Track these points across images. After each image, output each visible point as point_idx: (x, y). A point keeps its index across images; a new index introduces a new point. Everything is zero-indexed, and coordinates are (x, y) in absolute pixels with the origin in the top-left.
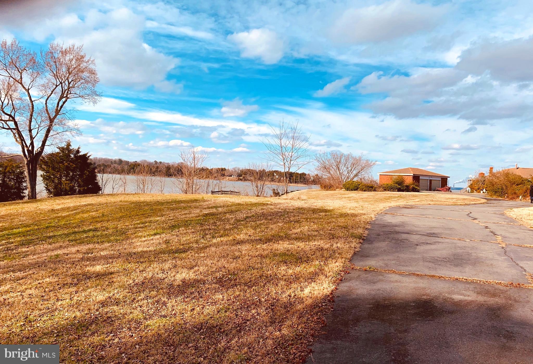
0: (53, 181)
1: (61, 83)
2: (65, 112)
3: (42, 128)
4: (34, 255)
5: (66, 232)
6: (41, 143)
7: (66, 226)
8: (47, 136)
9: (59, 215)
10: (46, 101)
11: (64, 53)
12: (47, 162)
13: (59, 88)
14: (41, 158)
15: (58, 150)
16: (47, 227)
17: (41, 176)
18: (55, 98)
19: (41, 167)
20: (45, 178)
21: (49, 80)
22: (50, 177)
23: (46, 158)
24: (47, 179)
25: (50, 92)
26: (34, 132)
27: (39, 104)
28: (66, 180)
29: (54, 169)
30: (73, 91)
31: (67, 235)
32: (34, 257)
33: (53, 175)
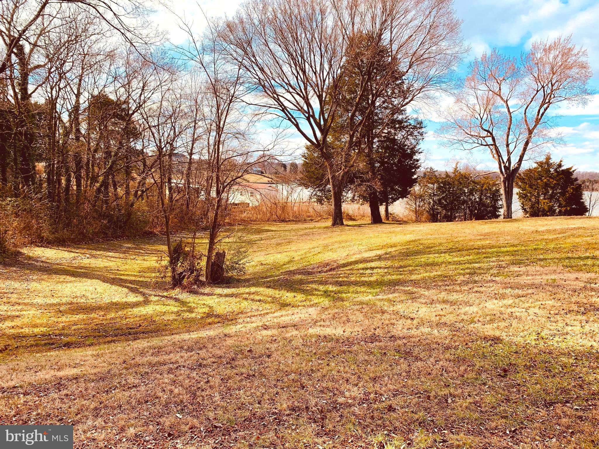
0: (530, 200)
1: (543, 87)
2: (546, 120)
3: (520, 141)
6: (518, 158)
8: (525, 150)
10: (525, 111)
12: (524, 179)
17: (517, 194)
19: (517, 184)
20: (522, 196)
22: (526, 196)
23: (522, 175)
24: (524, 198)
25: (530, 100)
26: (511, 147)
28: (545, 199)
29: (531, 186)
30: (557, 93)
33: (530, 193)
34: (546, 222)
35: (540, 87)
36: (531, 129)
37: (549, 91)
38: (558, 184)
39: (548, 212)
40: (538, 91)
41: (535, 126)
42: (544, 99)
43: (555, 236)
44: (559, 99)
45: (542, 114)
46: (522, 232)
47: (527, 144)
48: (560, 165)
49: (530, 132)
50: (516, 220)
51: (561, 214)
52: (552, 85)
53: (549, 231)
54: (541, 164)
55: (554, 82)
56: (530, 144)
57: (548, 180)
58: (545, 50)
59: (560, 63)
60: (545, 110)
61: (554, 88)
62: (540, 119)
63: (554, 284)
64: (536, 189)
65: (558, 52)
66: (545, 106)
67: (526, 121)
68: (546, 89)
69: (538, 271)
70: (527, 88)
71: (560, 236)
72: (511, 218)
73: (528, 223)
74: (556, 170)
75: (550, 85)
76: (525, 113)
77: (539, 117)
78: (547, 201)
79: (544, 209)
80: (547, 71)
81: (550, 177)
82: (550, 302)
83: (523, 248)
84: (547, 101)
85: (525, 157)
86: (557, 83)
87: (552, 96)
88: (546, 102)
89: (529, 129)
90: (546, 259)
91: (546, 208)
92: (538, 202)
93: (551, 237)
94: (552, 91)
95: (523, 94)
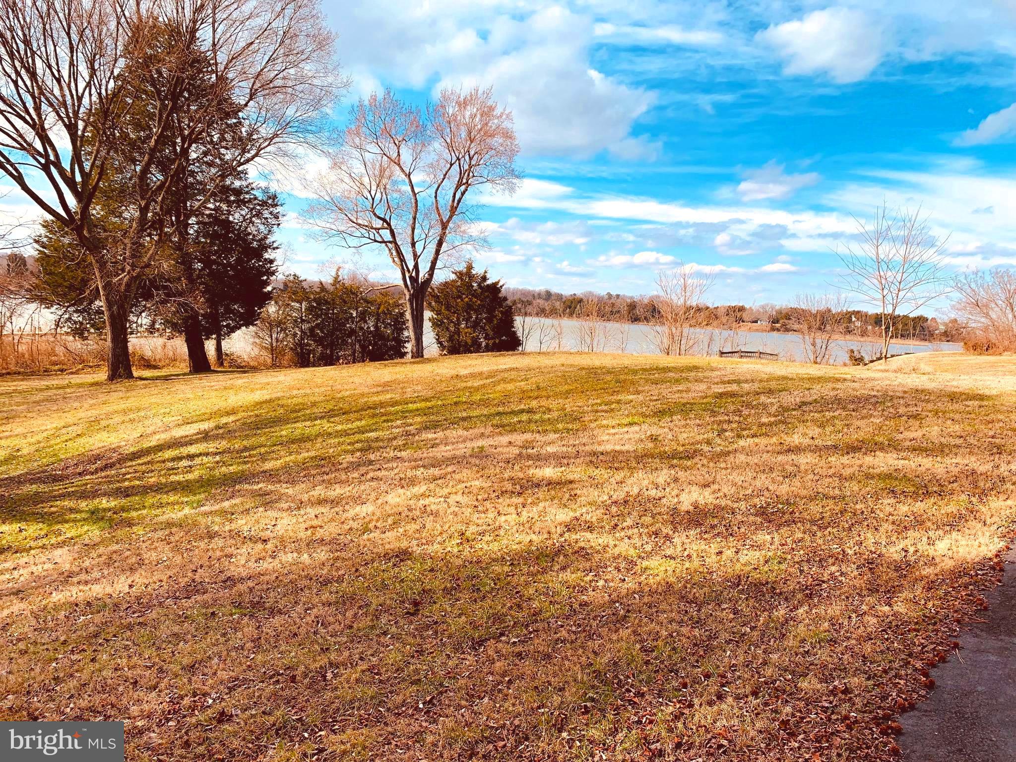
0: (447, 329)
1: (458, 159)
2: (464, 210)
3: (431, 239)
4: (446, 444)
5: (485, 412)
6: (429, 265)
7: (485, 403)
8: (437, 252)
9: (469, 384)
10: (436, 193)
11: (463, 104)
12: (438, 297)
13: (456, 167)
14: (429, 290)
15: (453, 277)
16: (456, 403)
17: (430, 320)
18: (449, 186)
19: (430, 304)
20: (436, 324)
21: (440, 155)
22: (443, 323)
23: (436, 291)
24: (438, 326)
25: (442, 177)
26: (419, 247)
27: (426, 197)
28: (467, 328)
29: (448, 308)
30: (477, 171)
31: (489, 417)
32: (448, 448)
33: (448, 319)
34: (470, 362)
35: (454, 159)
36: (445, 220)
37: (466, 167)
38: (483, 306)
39: (471, 346)
40: (451, 165)
41: (451, 217)
42: (461, 178)
43: (481, 383)
44: (481, 180)
45: (459, 201)
46: (438, 378)
47: (440, 244)
48: (484, 278)
49: (444, 226)
50: (429, 360)
51: (488, 349)
52: (471, 159)
53: (473, 376)
54: (460, 275)
55: (472, 153)
56: (444, 245)
57: (471, 300)
58: (459, 104)
59: (479, 127)
60: (463, 194)
61: (473, 162)
62: (456, 208)
63: (481, 454)
64: (454, 313)
65: (475, 110)
66: (463, 188)
67: (437, 208)
68: (462, 163)
69: (461, 437)
70: (436, 157)
71: (488, 381)
72: (422, 356)
73: (446, 364)
74: (479, 285)
75: (467, 157)
76: (436, 197)
77: (455, 205)
78: (469, 330)
79: (466, 343)
80: (463, 136)
81: (473, 295)
82: (477, 483)
83: (440, 403)
84: (464, 181)
85: (439, 264)
86: (476, 156)
87: (471, 174)
88: (464, 183)
89: (442, 220)
90: (470, 417)
91: (469, 342)
92: (458, 332)
93: (477, 383)
94: (470, 166)
95: (431, 166)
